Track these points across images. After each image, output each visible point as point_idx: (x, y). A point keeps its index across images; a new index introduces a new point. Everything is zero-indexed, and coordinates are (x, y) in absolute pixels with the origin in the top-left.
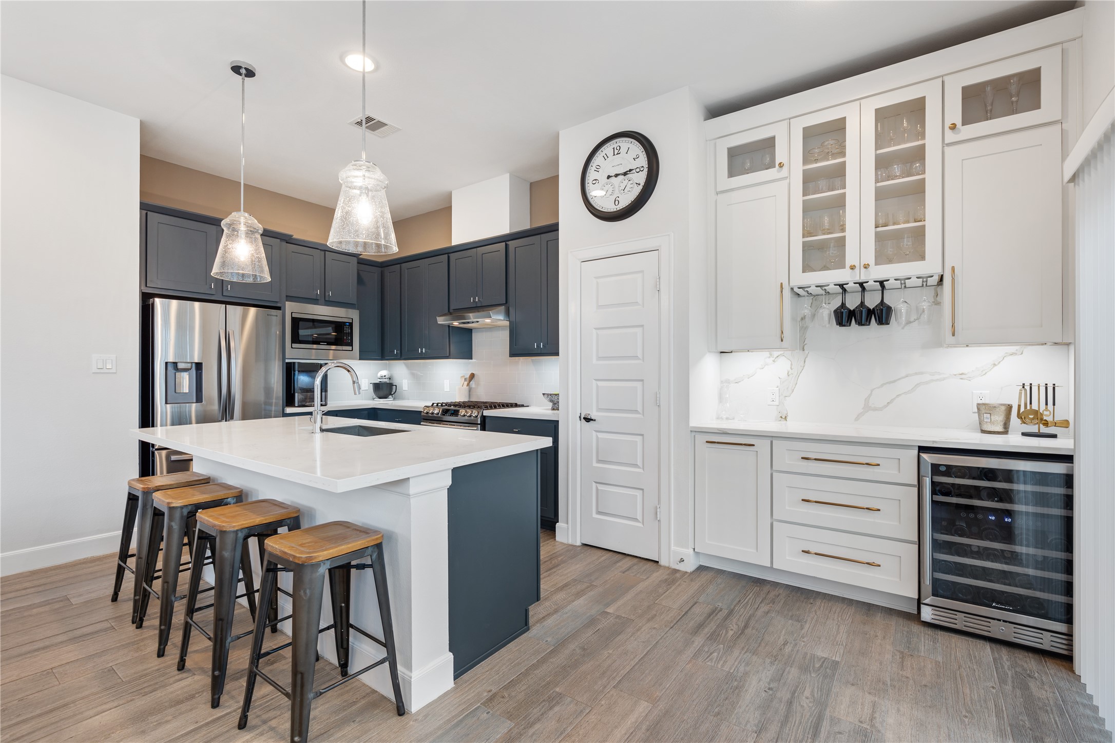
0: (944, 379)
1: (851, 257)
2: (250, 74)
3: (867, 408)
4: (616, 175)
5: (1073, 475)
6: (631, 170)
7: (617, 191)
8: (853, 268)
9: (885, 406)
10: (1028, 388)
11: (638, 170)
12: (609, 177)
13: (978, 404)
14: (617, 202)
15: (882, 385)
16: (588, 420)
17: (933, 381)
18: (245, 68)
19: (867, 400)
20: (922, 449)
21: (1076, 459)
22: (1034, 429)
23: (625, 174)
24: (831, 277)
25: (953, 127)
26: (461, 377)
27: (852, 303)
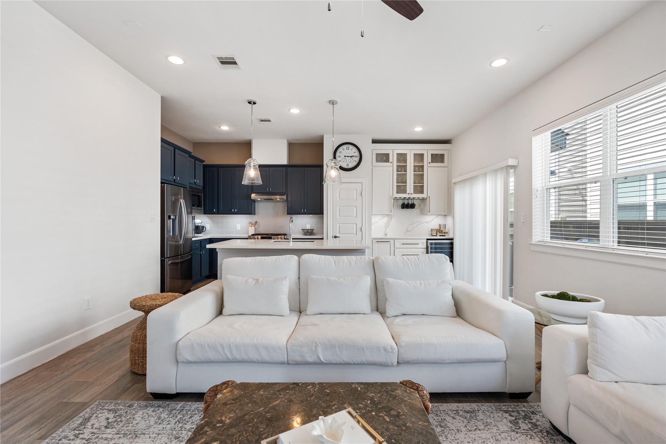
0: (424, 223)
1: (408, 191)
2: (254, 103)
3: (407, 231)
4: (348, 156)
5: (453, 243)
6: (353, 156)
7: (348, 161)
8: (409, 194)
9: (411, 230)
10: (440, 225)
11: (355, 157)
12: (345, 156)
13: (431, 229)
14: (348, 165)
15: (411, 225)
16: (336, 237)
17: (421, 224)
18: (253, 102)
19: (407, 229)
20: (427, 239)
21: (454, 239)
22: (441, 234)
23: (351, 157)
24: (403, 196)
25: (430, 163)
26: (249, 223)
27: (406, 202)
